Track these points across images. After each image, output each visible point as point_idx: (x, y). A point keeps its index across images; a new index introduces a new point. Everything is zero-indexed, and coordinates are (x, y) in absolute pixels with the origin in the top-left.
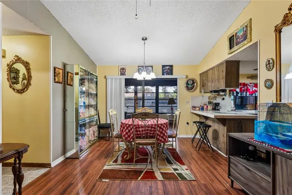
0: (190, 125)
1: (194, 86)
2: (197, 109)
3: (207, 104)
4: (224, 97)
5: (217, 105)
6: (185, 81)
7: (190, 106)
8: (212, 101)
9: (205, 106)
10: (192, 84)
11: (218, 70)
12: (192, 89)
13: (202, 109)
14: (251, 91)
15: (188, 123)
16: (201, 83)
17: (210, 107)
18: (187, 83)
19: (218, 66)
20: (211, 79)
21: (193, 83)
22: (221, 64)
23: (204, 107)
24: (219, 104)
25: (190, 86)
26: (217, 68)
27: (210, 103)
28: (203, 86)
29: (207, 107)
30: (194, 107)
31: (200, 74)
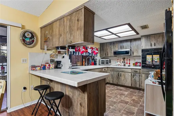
0: (27, 90)
1: (33, 41)
2: (38, 68)
3: (49, 62)
4: (64, 55)
5: (59, 63)
6: (20, 31)
7: (28, 65)
8: (54, 59)
9: (47, 65)
10: (30, 38)
11: (70, 20)
12: (30, 44)
13: (44, 68)
14: (81, 51)
15: (25, 88)
16: (43, 38)
17: (52, 66)
18: (24, 36)
19: (71, 14)
20: (57, 33)
21: (33, 36)
22: (77, 11)
23: (45, 66)
24: (60, 62)
25: (28, 40)
26: (69, 17)
27: (52, 61)
28: (46, 41)
29: (49, 65)
30: (34, 67)
31: (41, 28)
